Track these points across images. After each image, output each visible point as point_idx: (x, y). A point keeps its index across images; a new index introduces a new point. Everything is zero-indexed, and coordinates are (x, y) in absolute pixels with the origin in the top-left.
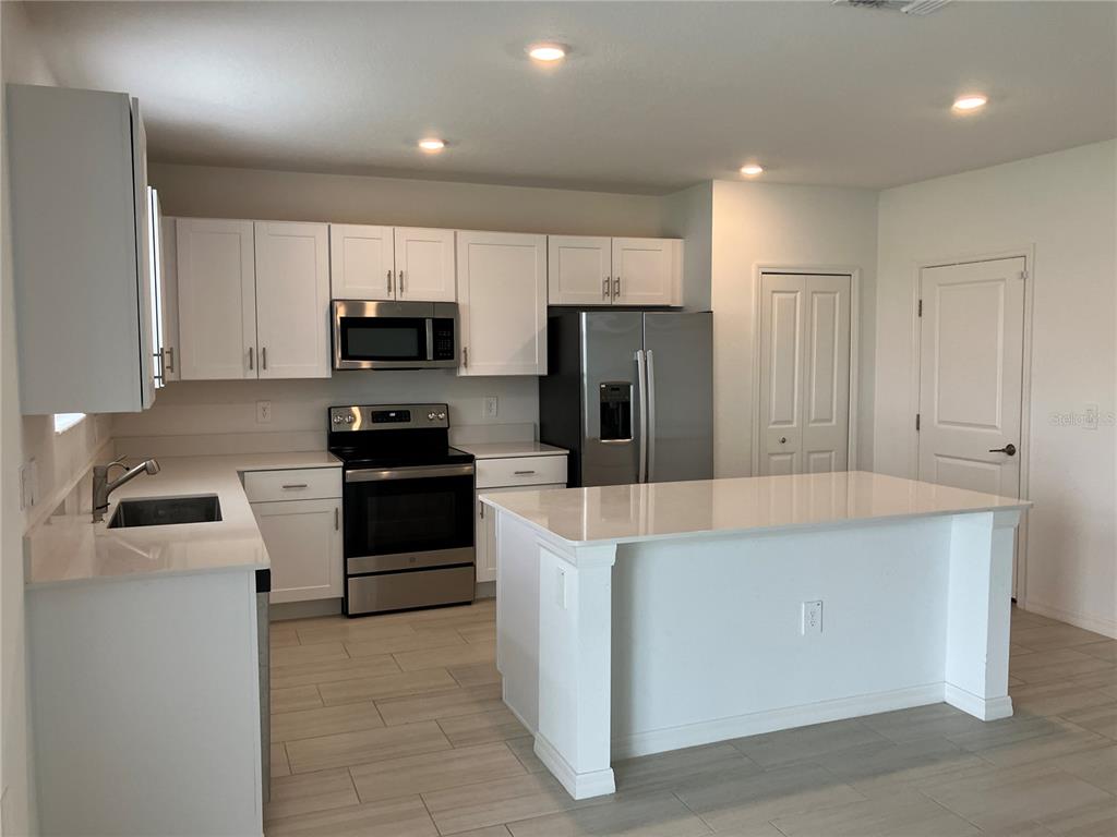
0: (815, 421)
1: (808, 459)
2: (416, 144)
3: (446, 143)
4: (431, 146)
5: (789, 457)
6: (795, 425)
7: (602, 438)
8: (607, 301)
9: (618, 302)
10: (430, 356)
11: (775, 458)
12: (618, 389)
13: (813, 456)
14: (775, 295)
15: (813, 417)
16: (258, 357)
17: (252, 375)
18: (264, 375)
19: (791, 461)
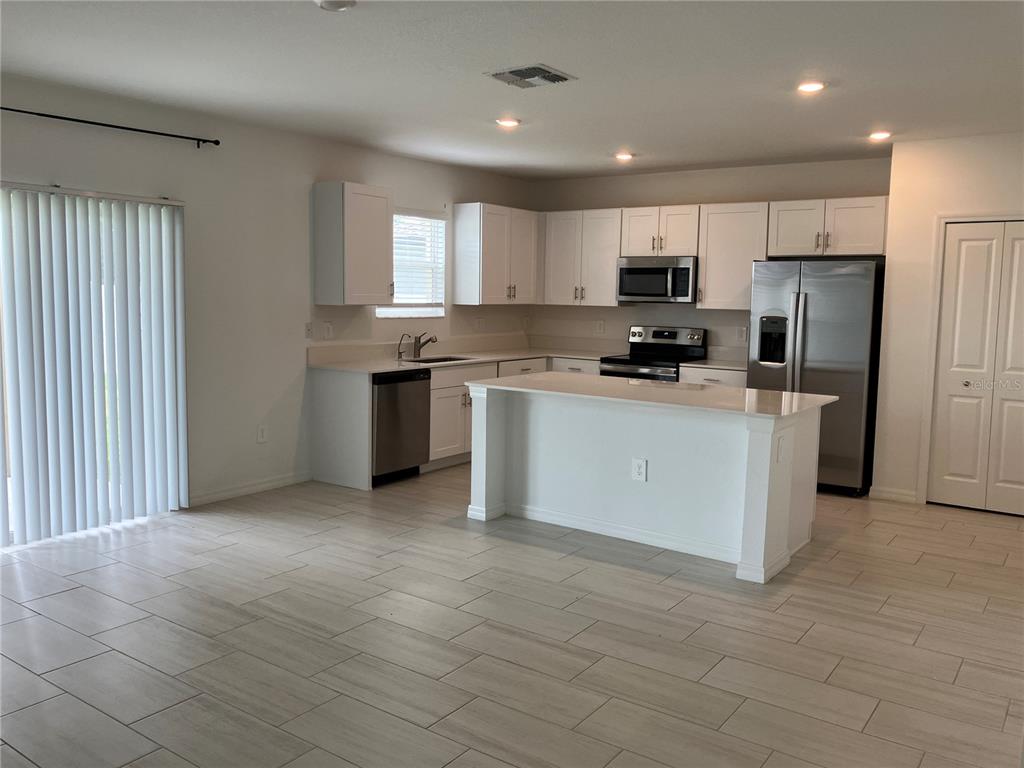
0: (1012, 369)
1: (1002, 405)
2: (613, 155)
3: (633, 155)
4: (624, 157)
5: (976, 401)
6: (984, 370)
7: (762, 359)
8: (819, 252)
9: (829, 252)
10: (670, 294)
11: (956, 400)
12: (776, 323)
13: (1007, 404)
14: (963, 243)
15: (1008, 366)
16: (580, 293)
17: (577, 303)
18: (584, 303)
19: (979, 405)
